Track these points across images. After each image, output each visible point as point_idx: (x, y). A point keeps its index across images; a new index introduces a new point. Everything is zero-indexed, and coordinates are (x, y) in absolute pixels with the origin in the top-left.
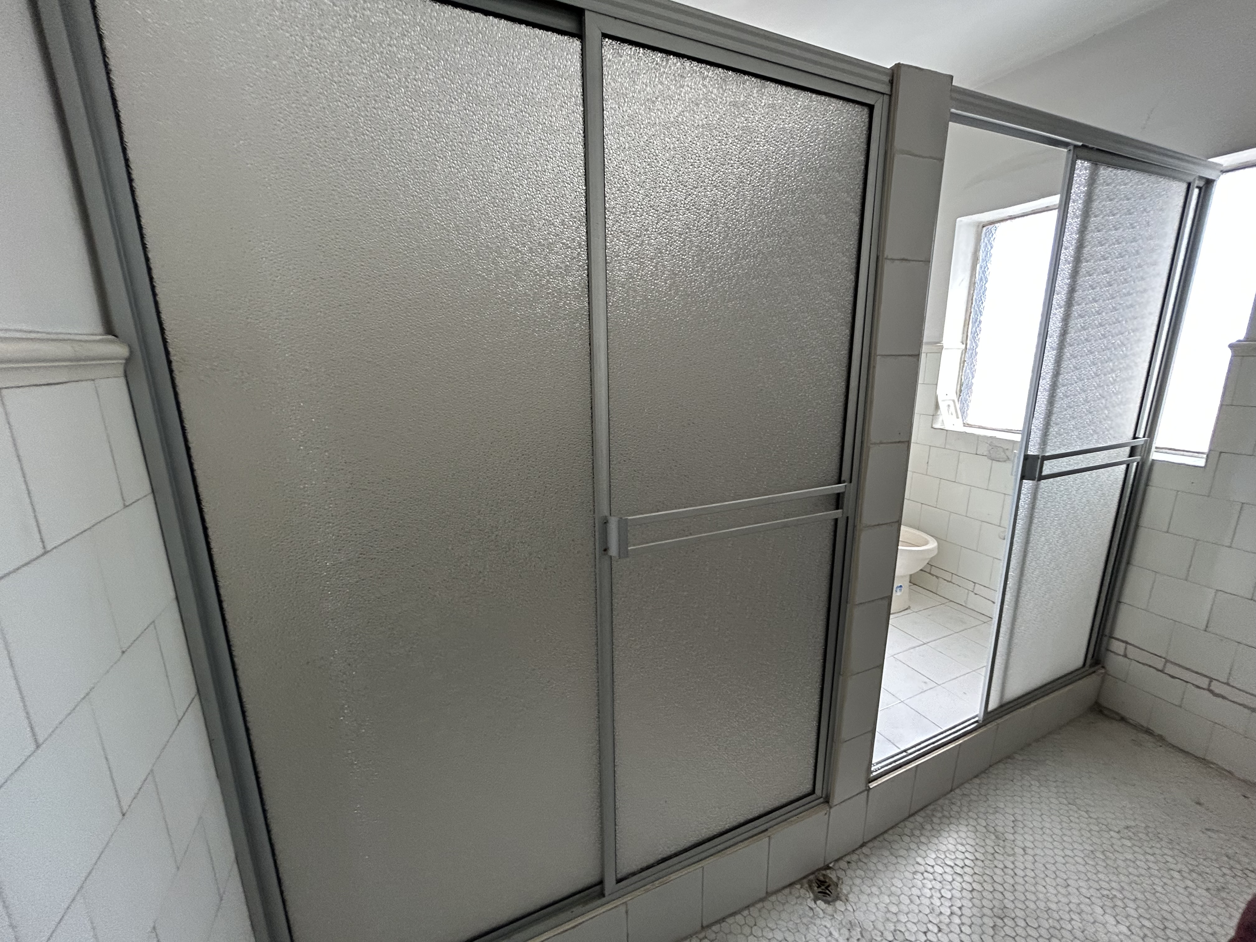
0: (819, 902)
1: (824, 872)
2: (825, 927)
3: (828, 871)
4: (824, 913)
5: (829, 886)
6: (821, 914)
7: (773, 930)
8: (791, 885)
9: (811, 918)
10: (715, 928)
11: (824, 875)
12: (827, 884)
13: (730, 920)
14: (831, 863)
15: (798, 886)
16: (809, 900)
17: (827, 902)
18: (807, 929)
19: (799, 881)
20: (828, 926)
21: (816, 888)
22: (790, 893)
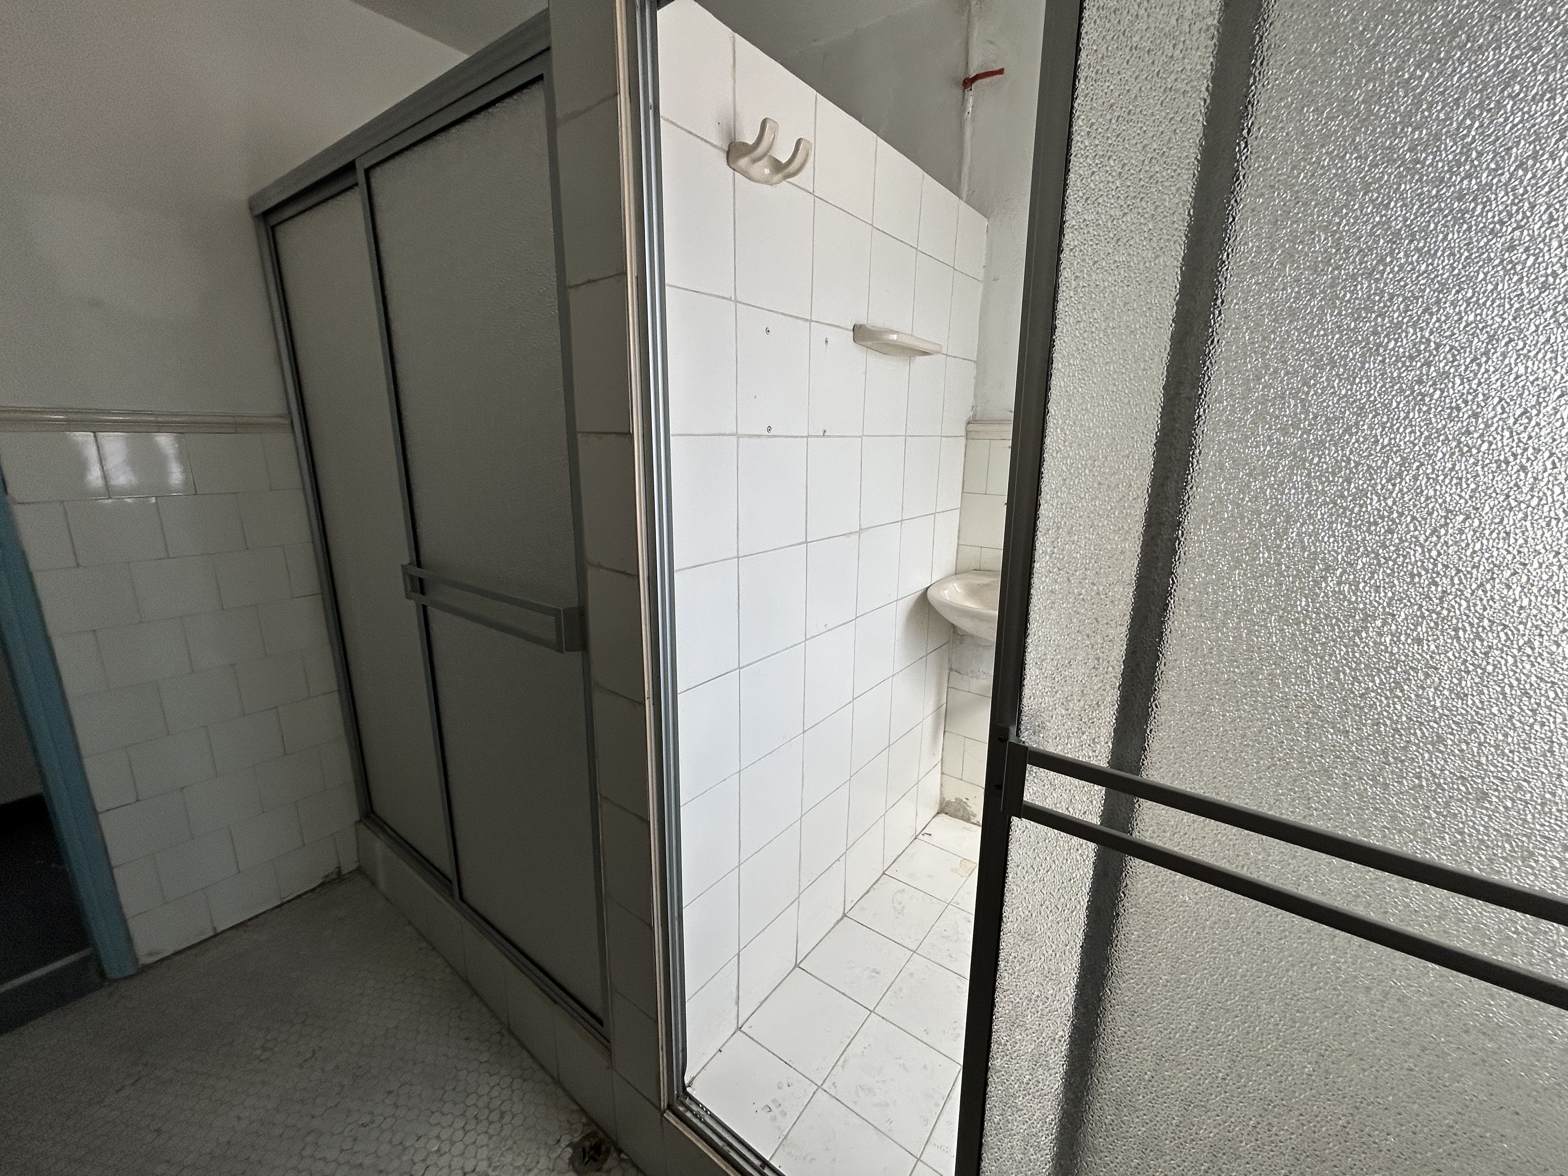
0: (570, 1150)
1: (612, 1148)
2: (538, 1162)
3: (615, 1155)
4: (556, 1159)
5: (596, 1160)
6: (554, 1155)
7: (522, 1099)
8: (582, 1110)
9: (546, 1143)
10: (514, 1042)
11: (608, 1151)
12: (596, 1157)
13: (525, 1054)
14: (626, 1154)
15: (584, 1120)
16: (569, 1137)
17: (572, 1161)
18: (530, 1140)
19: (591, 1121)
20: (539, 1166)
21: (588, 1144)
22: (573, 1111)
